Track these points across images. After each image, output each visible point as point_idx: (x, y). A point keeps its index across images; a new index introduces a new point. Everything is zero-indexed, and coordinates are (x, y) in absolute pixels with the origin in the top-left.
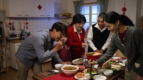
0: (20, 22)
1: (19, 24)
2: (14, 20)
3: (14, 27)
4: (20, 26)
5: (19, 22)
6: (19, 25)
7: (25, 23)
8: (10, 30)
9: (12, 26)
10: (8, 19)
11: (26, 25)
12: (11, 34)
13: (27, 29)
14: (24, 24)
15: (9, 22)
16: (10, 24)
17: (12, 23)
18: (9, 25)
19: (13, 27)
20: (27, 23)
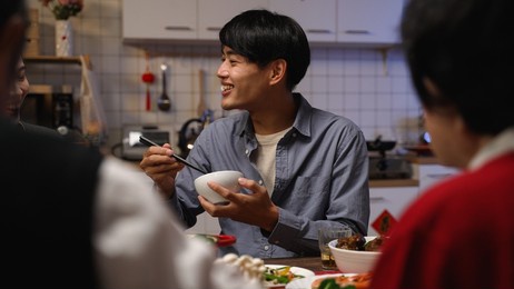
0: (203, 74)
1: (197, 79)
2: (171, 62)
3: (171, 96)
4: (203, 92)
5: (197, 71)
6: (197, 88)
8: (148, 107)
9: (160, 89)
15: (143, 71)
16: (149, 78)
17: (160, 77)
18: (144, 86)
19: (165, 96)
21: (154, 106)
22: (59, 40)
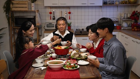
1: (61, 13)
4: (61, 16)
5: (60, 11)
7: (68, 13)
9: (53, 15)
10: (49, 8)
11: (69, 15)
12: (48, 24)
13: (70, 19)
14: (66, 13)
15: (50, 11)
16: (51, 13)
17: (53, 13)
18: (50, 15)
19: (54, 17)
20: (70, 13)
21: (52, 19)
22: (32, 7)
